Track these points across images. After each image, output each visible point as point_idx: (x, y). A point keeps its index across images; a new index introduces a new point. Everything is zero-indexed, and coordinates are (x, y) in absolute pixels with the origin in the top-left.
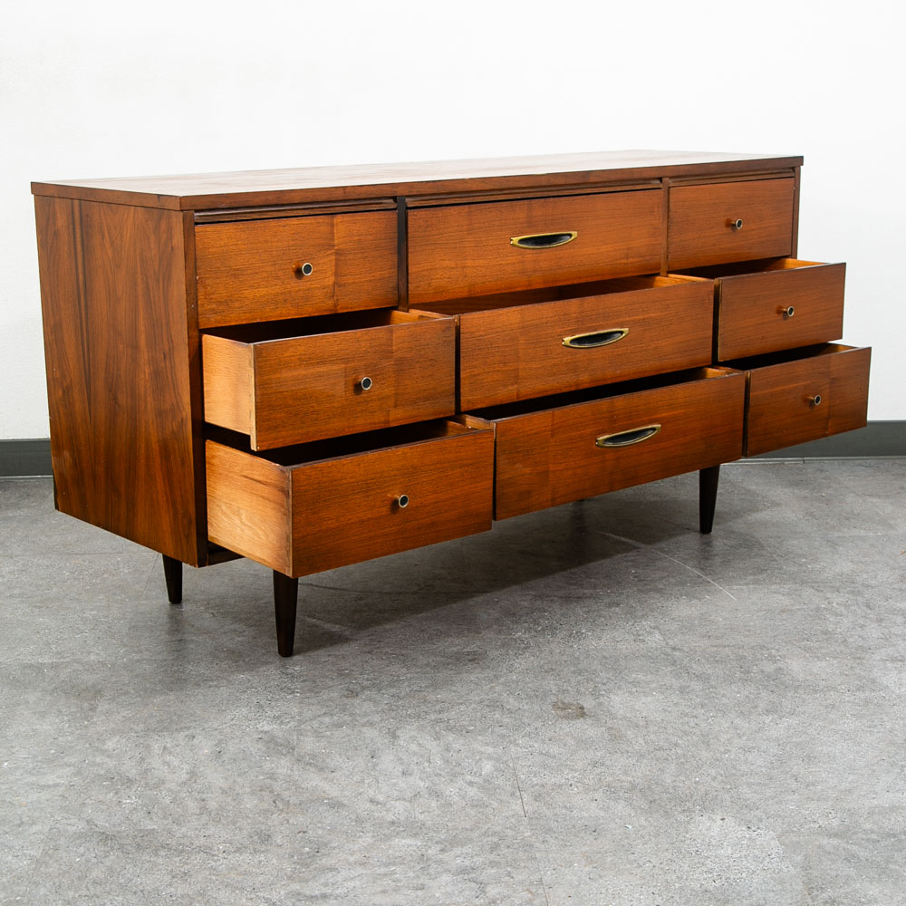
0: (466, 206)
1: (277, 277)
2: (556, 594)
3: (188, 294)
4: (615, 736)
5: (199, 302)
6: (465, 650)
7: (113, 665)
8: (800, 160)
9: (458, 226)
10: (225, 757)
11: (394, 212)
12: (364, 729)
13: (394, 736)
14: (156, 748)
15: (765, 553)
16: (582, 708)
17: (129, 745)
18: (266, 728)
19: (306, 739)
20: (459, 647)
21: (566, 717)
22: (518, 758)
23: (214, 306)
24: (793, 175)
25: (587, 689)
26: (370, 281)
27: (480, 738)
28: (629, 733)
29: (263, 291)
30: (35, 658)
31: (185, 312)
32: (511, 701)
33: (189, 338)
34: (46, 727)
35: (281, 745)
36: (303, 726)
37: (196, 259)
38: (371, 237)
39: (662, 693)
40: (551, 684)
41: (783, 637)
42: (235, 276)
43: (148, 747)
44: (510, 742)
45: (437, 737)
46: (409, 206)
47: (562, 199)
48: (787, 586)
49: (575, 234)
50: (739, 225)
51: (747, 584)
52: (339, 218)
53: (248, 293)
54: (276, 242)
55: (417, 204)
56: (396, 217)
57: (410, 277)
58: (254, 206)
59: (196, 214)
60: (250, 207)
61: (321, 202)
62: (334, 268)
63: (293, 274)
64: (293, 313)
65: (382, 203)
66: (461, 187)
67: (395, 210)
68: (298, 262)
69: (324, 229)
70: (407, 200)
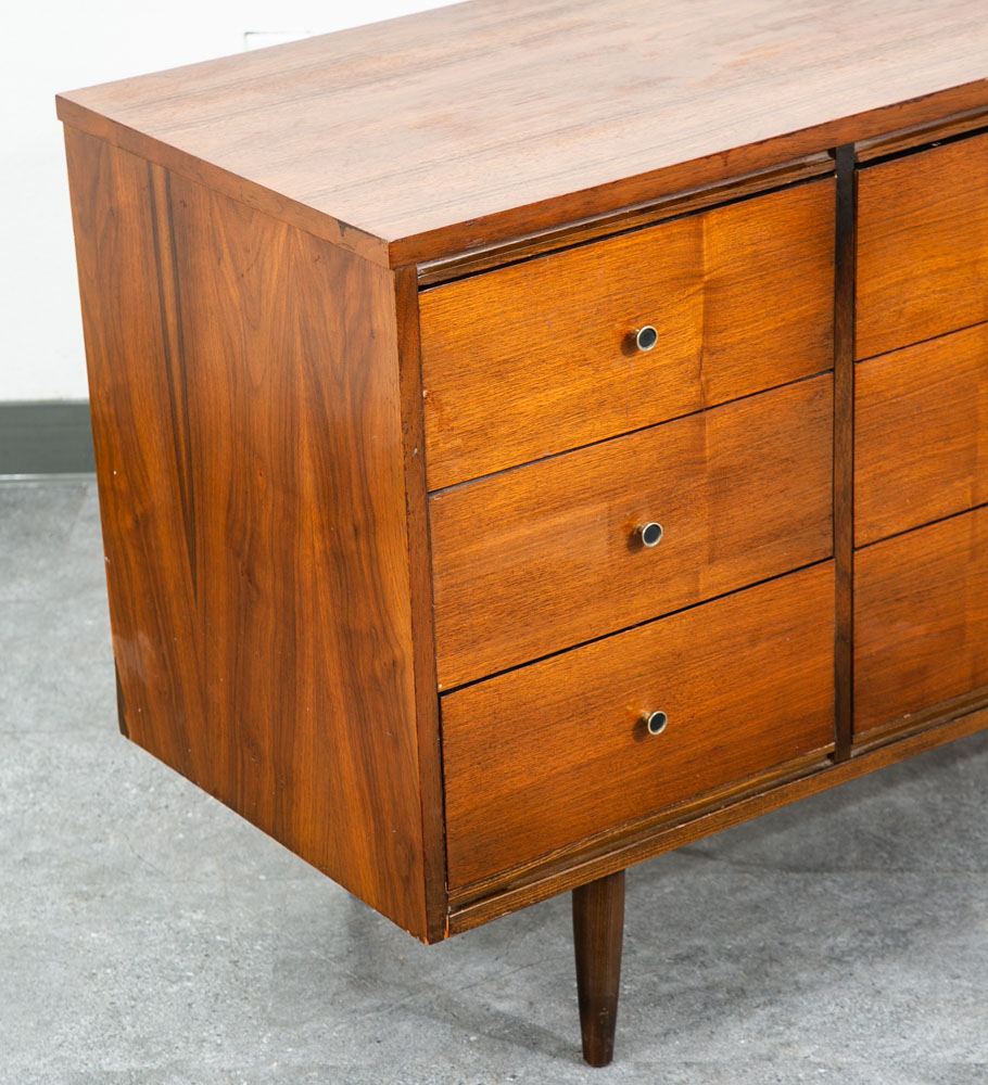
1: (585, 361)
3: (406, 431)
5: (428, 441)
9: (965, 182)
11: (829, 180)
23: (459, 442)
26: (777, 330)
29: (556, 394)
31: (401, 463)
33: (408, 512)
37: (420, 357)
38: (779, 243)
42: (499, 375)
46: (861, 160)
52: (714, 217)
53: (527, 404)
54: (585, 291)
55: (879, 152)
56: (833, 188)
57: (859, 307)
58: (539, 231)
59: (421, 268)
60: (531, 232)
61: (679, 192)
62: (701, 319)
63: (617, 347)
64: (617, 424)
65: (803, 166)
66: (975, 98)
67: (831, 174)
68: (629, 322)
69: (682, 245)
70: (858, 146)
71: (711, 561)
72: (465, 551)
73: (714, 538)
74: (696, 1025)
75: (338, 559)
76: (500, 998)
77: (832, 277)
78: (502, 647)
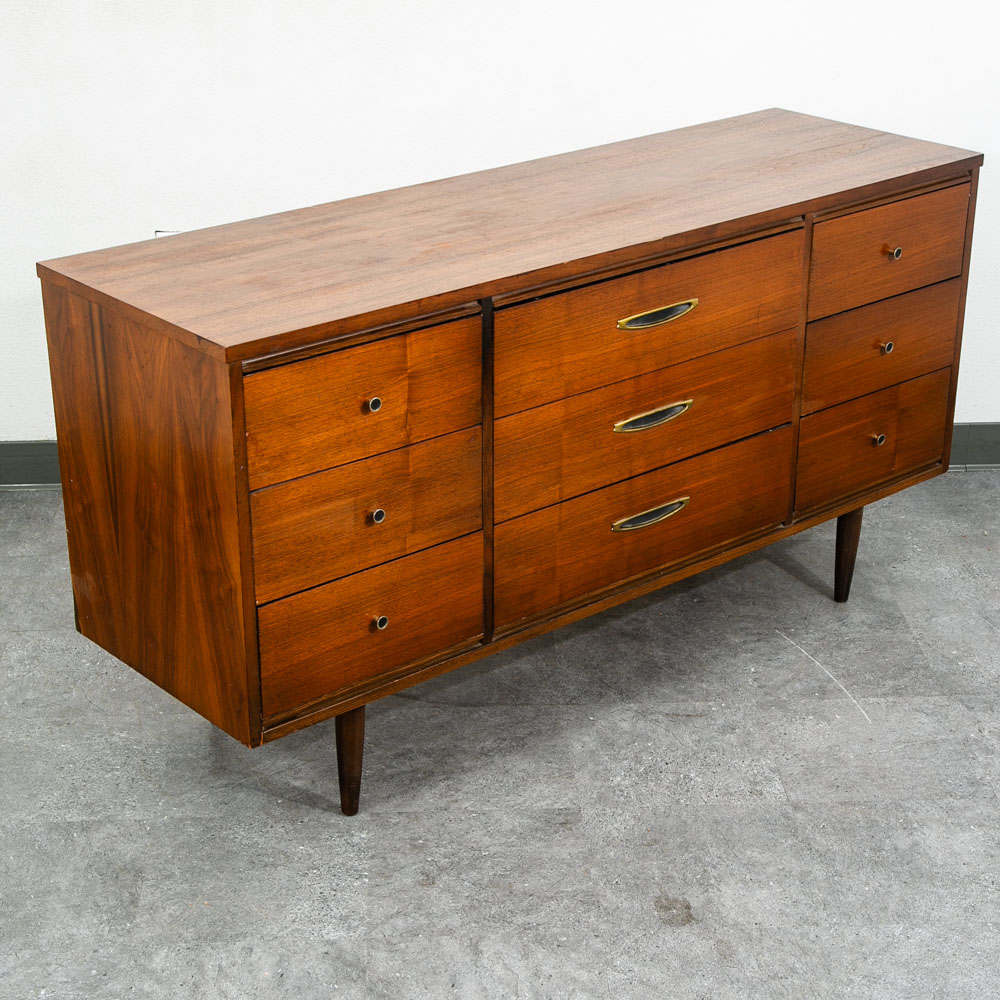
0: (565, 294)
1: (340, 417)
2: (661, 709)
3: (236, 456)
4: (725, 954)
5: (249, 462)
6: (556, 806)
7: (153, 827)
8: (978, 160)
9: (553, 320)
10: (289, 983)
11: (478, 317)
12: (444, 940)
13: (476, 951)
14: (210, 966)
15: (909, 638)
16: (688, 907)
17: (180, 963)
18: (332, 936)
19: (378, 954)
20: (548, 801)
21: (669, 922)
22: (615, 989)
23: (267, 462)
24: (968, 179)
25: (695, 876)
26: (450, 400)
27: (573, 955)
28: (741, 949)
29: (324, 435)
30: (62, 812)
31: (234, 474)
32: (609, 894)
33: (238, 502)
34: (82, 932)
35: (350, 965)
36: (373, 933)
37: (244, 414)
38: (450, 352)
39: (780, 883)
40: (654, 867)
41: (923, 789)
42: (291, 424)
43: (200, 967)
44: (607, 963)
45: (526, 955)
46: (496, 306)
47: (681, 264)
48: (932, 700)
49: (694, 301)
50: (897, 255)
51: (885, 695)
52: (413, 336)
53: (306, 441)
54: (339, 377)
55: (505, 302)
56: (481, 322)
57: (496, 388)
58: (313, 342)
59: (244, 363)
60: (308, 343)
61: (392, 322)
62: (406, 394)
63: (359, 410)
64: (358, 453)
65: (464, 309)
66: (559, 273)
67: (479, 314)
68: (365, 395)
69: (395, 352)
70: (494, 299)
71: (413, 531)
72: (271, 525)
73: (415, 518)
74: (406, 792)
75: (199, 529)
76: (295, 779)
77: (480, 371)
78: (293, 580)
